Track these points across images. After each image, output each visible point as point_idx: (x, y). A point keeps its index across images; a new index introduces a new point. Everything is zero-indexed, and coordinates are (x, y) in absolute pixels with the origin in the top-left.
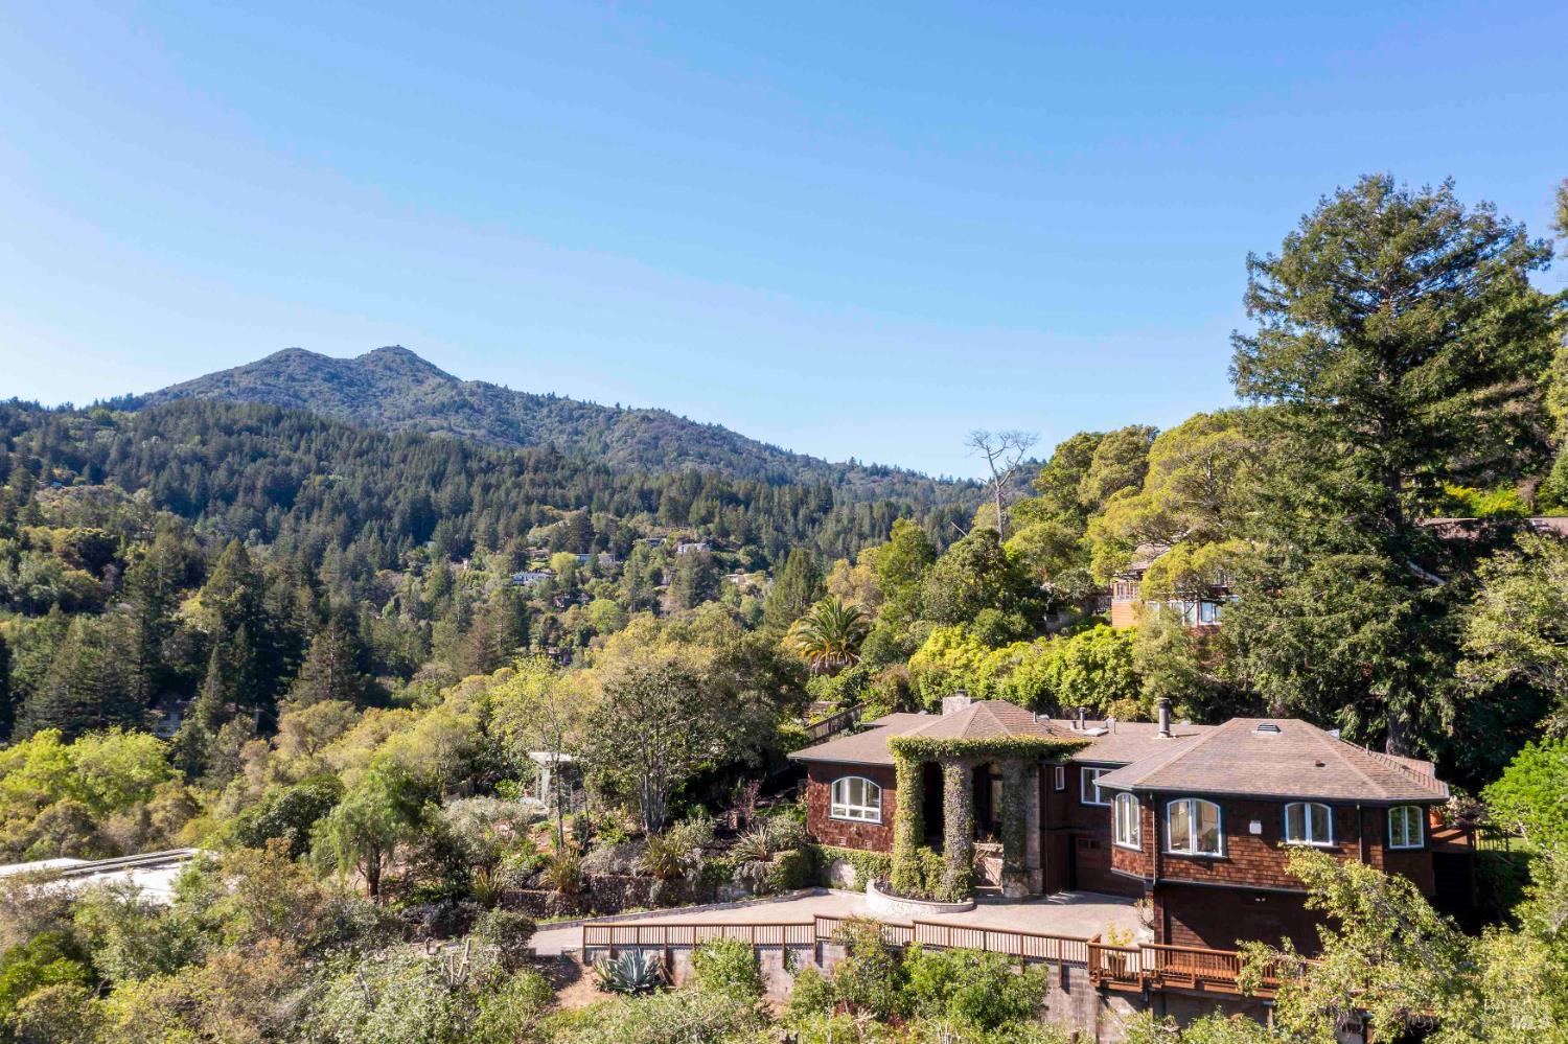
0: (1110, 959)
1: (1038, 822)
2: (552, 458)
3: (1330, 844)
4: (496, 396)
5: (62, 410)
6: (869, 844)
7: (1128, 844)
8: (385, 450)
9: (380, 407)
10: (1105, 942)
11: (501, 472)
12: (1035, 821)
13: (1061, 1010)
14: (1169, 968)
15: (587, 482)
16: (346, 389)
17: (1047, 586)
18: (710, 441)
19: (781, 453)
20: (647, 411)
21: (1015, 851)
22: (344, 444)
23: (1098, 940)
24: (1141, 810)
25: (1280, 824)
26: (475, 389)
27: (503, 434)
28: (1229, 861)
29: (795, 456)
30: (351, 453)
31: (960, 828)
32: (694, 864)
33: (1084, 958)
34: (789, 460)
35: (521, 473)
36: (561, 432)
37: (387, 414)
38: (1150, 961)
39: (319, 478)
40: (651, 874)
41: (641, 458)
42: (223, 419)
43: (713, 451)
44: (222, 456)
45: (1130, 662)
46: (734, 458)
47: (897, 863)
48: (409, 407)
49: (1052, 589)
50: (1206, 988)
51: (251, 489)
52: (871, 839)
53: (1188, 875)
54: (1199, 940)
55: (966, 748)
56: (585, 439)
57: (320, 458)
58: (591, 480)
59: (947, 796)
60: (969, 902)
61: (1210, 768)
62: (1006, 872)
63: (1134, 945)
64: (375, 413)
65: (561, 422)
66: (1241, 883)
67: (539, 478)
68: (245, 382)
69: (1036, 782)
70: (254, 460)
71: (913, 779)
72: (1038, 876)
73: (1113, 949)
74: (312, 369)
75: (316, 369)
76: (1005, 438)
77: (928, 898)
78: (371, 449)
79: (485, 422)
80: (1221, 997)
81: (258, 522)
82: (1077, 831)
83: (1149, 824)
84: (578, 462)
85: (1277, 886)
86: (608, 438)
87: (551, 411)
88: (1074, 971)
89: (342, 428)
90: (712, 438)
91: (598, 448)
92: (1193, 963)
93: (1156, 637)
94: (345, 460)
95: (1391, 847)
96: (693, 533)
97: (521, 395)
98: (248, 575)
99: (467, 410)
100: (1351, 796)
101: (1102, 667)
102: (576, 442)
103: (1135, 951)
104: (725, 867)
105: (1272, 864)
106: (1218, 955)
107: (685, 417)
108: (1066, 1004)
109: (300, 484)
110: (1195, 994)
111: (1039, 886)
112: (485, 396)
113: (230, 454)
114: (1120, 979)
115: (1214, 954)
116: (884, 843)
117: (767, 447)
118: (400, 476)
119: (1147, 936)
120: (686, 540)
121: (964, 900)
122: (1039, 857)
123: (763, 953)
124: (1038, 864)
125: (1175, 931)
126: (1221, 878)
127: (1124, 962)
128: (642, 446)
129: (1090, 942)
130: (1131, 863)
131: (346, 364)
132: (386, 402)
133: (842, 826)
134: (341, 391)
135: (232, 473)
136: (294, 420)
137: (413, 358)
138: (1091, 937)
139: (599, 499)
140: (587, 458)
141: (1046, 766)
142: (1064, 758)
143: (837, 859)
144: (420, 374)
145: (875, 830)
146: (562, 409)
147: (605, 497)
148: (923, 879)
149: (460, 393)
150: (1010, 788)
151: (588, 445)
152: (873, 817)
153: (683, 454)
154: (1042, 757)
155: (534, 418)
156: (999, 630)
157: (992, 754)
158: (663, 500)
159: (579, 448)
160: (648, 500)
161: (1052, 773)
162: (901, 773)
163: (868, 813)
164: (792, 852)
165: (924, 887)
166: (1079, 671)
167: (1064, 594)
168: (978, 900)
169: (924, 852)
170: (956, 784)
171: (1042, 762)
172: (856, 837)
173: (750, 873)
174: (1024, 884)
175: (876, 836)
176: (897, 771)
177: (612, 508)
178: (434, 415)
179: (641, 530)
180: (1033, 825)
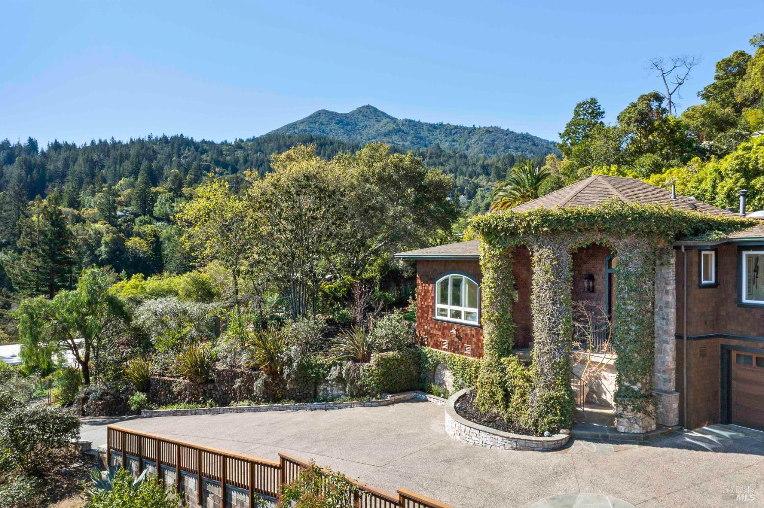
1: (672, 328)
2: (438, 151)
4: (414, 126)
5: (222, 144)
9: (361, 134)
12: (667, 325)
15: (455, 162)
16: (345, 127)
18: (521, 141)
20: (489, 128)
21: (635, 365)
26: (404, 122)
27: (418, 143)
31: (552, 332)
32: (289, 363)
36: (446, 141)
37: (364, 138)
40: (258, 369)
41: (485, 151)
43: (523, 146)
48: (374, 134)
56: (458, 143)
58: (458, 162)
62: (623, 393)
65: (446, 136)
67: (431, 161)
68: (301, 127)
69: (670, 273)
72: (673, 403)
74: (330, 119)
75: (332, 119)
76: (675, 61)
77: (508, 426)
79: (409, 138)
82: (735, 342)
84: (452, 153)
86: (469, 142)
87: (441, 131)
90: (523, 139)
91: (464, 148)
97: (426, 124)
99: (401, 133)
102: (453, 145)
104: (322, 366)
107: (508, 130)
111: (673, 418)
112: (409, 126)
121: (553, 432)
122: (673, 376)
124: (672, 386)
128: (486, 146)
131: (345, 116)
132: (364, 132)
133: (445, 327)
134: (343, 128)
137: (376, 110)
139: (461, 170)
140: (457, 151)
141: (688, 248)
142: (716, 236)
143: (438, 363)
144: (379, 118)
145: (474, 332)
146: (446, 130)
147: (464, 169)
148: (507, 396)
149: (397, 125)
150: (627, 277)
151: (459, 147)
152: (473, 318)
153: (507, 148)
154: (680, 236)
155: (433, 135)
156: (657, 168)
157: (600, 231)
158: (493, 169)
159: (454, 148)
160: (486, 169)
161: (695, 259)
162: (485, 265)
163: (468, 314)
164: (390, 354)
165: (507, 407)
166: (737, 180)
167: (721, 150)
168: (577, 432)
169: (509, 362)
170: (547, 272)
171: (679, 243)
172: (456, 340)
173: (341, 373)
174: (648, 414)
175: (474, 340)
176: (481, 263)
177: (467, 174)
178: (385, 136)
179: (481, 184)
180: (666, 332)
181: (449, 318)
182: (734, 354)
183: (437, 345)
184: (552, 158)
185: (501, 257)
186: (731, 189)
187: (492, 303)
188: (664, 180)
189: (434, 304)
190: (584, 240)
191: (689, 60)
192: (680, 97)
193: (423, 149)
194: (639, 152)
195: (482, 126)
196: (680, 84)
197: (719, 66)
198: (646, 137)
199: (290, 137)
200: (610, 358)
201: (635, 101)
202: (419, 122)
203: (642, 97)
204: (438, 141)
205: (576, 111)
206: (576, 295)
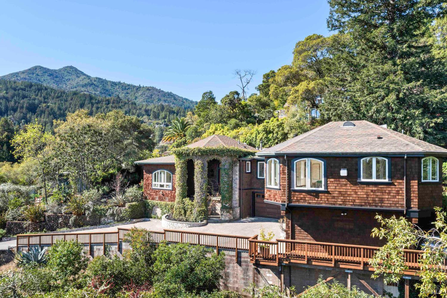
0: (261, 248)
1: (238, 186)
2: (118, 100)
3: (387, 180)
4: (102, 82)
6: (167, 198)
7: (273, 186)
8: (66, 96)
9: (66, 84)
10: (260, 239)
11: (102, 103)
12: (236, 186)
13: (237, 274)
14: (293, 252)
15: (129, 107)
16: (55, 79)
17: (256, 115)
19: (189, 100)
20: (149, 87)
21: (227, 199)
22: (53, 94)
23: (256, 237)
24: (280, 166)
25: (358, 170)
26: (96, 79)
27: (105, 93)
28: (328, 192)
29: (193, 102)
30: (55, 97)
31: (201, 188)
32: (88, 209)
33: (247, 247)
34: (191, 102)
35: (109, 104)
36: (123, 93)
37: (68, 87)
38: (282, 249)
39: (44, 105)
40: (71, 213)
41: (147, 101)
42: (13, 86)
43: (169, 99)
44: (13, 97)
45: (283, 129)
46: (175, 101)
47: (176, 205)
48: (75, 85)
49: (258, 116)
50: (314, 263)
51: (22, 107)
52: (168, 196)
53: (305, 201)
54: (309, 237)
55: (204, 151)
56: (130, 95)
57: (45, 98)
58: (130, 106)
59: (196, 174)
60: (205, 222)
61: (319, 143)
62: (223, 208)
63: (274, 240)
64: (64, 86)
65: (122, 90)
66: (334, 204)
67: (114, 105)
68: (22, 76)
69: (237, 168)
70: (23, 98)
71: (181, 168)
72: (238, 210)
73: (263, 243)
75: (45, 72)
76: (246, 72)
77: (187, 221)
78: (61, 96)
79: (99, 89)
80: (321, 268)
81: (24, 118)
82: (256, 191)
83: (284, 173)
84: (126, 101)
85: (355, 205)
86: (137, 95)
87: (119, 87)
88: (244, 255)
89: (52, 89)
90: (168, 95)
91: (134, 98)
92: (306, 249)
93: (294, 117)
94: (53, 99)
95: (423, 181)
96: (160, 122)
97: (110, 82)
98: (9, 129)
99: (93, 86)
100: (401, 151)
101: (272, 132)
102: (127, 96)
103: (275, 244)
104: (103, 210)
105: (352, 193)
106: (321, 245)
107: (160, 89)
108: (239, 272)
109: (38, 106)
110: (307, 266)
111: (238, 215)
112: (99, 82)
113: (15, 97)
114: (266, 259)
115: (318, 244)
116: (173, 199)
117: (185, 99)
118: (70, 104)
119: (282, 236)
120: (157, 124)
121: (202, 221)
122: (238, 202)
123: (95, 247)
124: (238, 205)
125: (297, 232)
126: (323, 202)
127: (269, 250)
128: (147, 98)
129: (250, 239)
130: (274, 196)
131: (55, 71)
132: (68, 83)
133: (156, 191)
134: (54, 79)
135: (15, 102)
136: (36, 87)
137: (76, 70)
138: (252, 236)
139: (132, 111)
140: (130, 100)
141: (242, 161)
142: (250, 157)
143: (154, 206)
144: (79, 75)
145: (170, 192)
146: (123, 86)
147: (134, 111)
148: (185, 212)
149: (91, 81)
150: (224, 170)
151: (131, 97)
152: (169, 187)
153: (159, 100)
154: (240, 157)
155: (114, 89)
156: (237, 126)
157: (216, 155)
158: (152, 112)
159: (127, 97)
160: (147, 112)
161: (245, 164)
162: (177, 166)
163: (167, 185)
164: (134, 203)
165: (185, 216)
166: (264, 134)
167: (263, 118)
168: (209, 221)
169: (186, 200)
170: (199, 168)
171: (240, 159)
172: (162, 196)
173: (113, 212)
174: (231, 214)
175: (170, 195)
176: (175, 165)
177: (136, 114)
178: (83, 87)
179: (145, 121)
180: (236, 188)
181: (159, 188)
182: (256, 194)
183: (153, 199)
184: (190, 114)
185: (183, 163)
186: (262, 138)
187: (180, 180)
188: (239, 132)
189: (152, 182)
190: (211, 158)
191: (252, 72)
192: (248, 89)
193: (108, 97)
194: (230, 117)
195: (145, 86)
196: (248, 83)
197: (264, 76)
198: (233, 110)
199: (15, 82)
200: (219, 198)
201: (228, 94)
202: (105, 80)
203: (231, 92)
204: (117, 93)
205: (203, 96)
206: (209, 176)
